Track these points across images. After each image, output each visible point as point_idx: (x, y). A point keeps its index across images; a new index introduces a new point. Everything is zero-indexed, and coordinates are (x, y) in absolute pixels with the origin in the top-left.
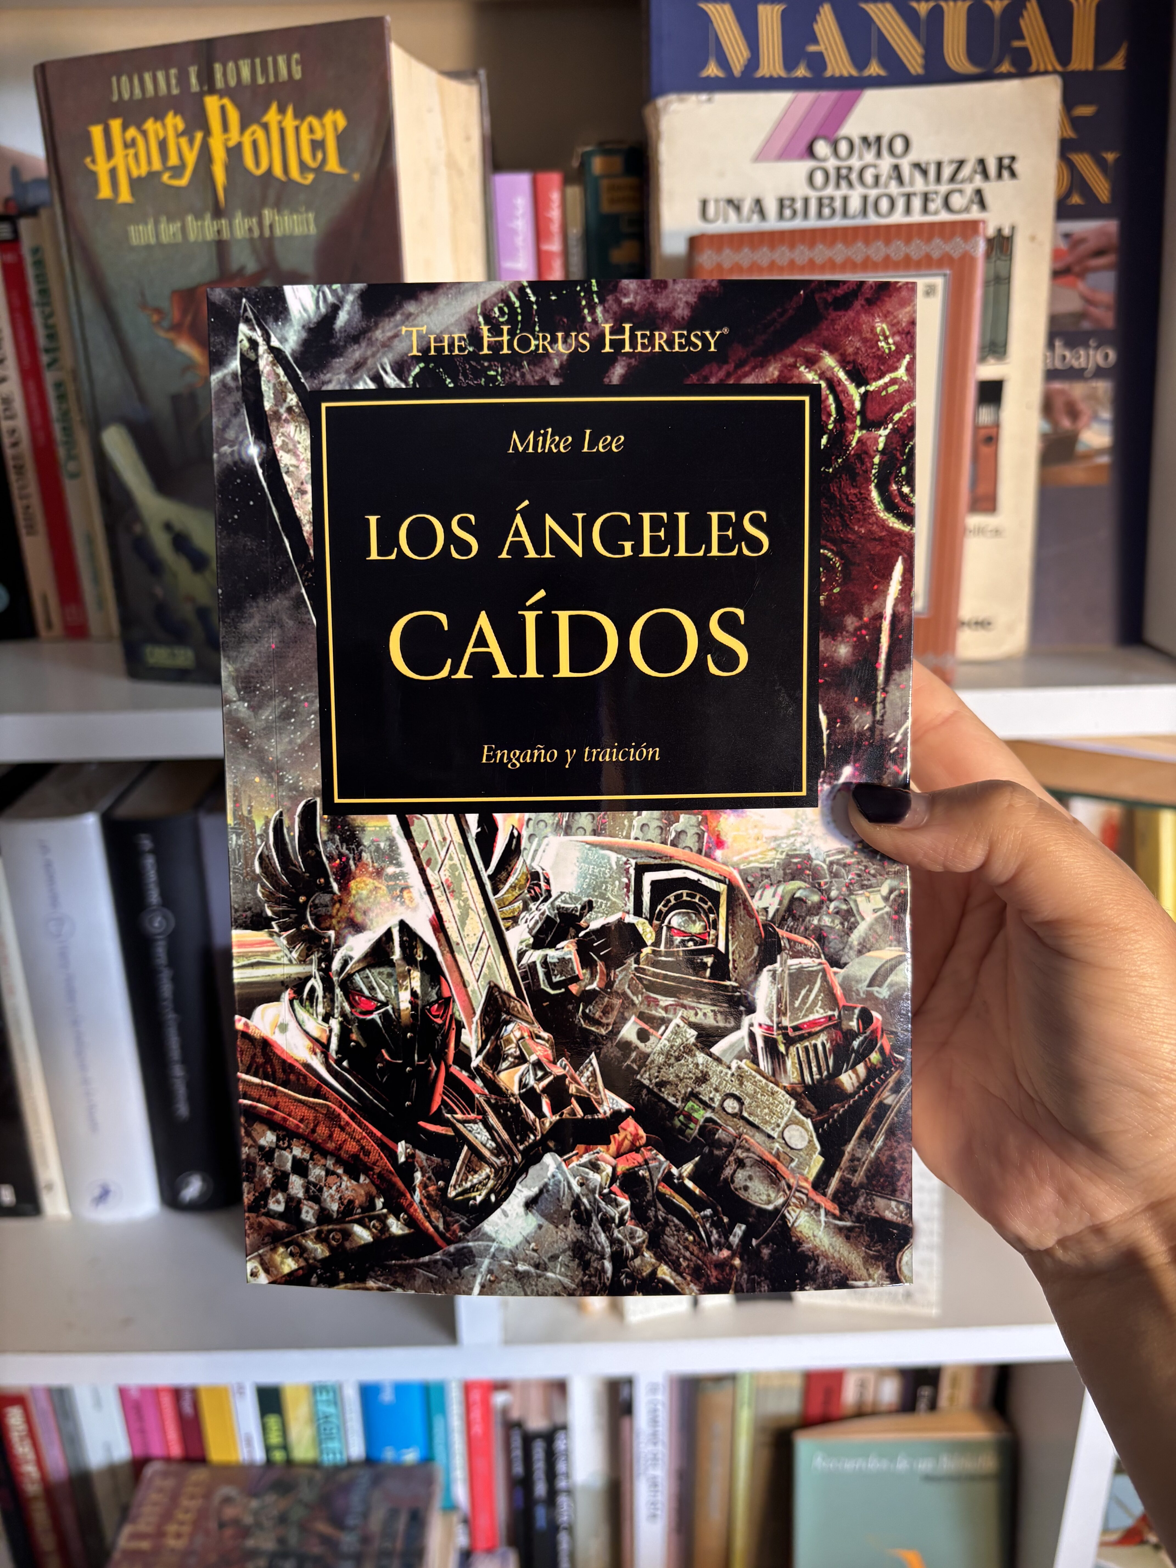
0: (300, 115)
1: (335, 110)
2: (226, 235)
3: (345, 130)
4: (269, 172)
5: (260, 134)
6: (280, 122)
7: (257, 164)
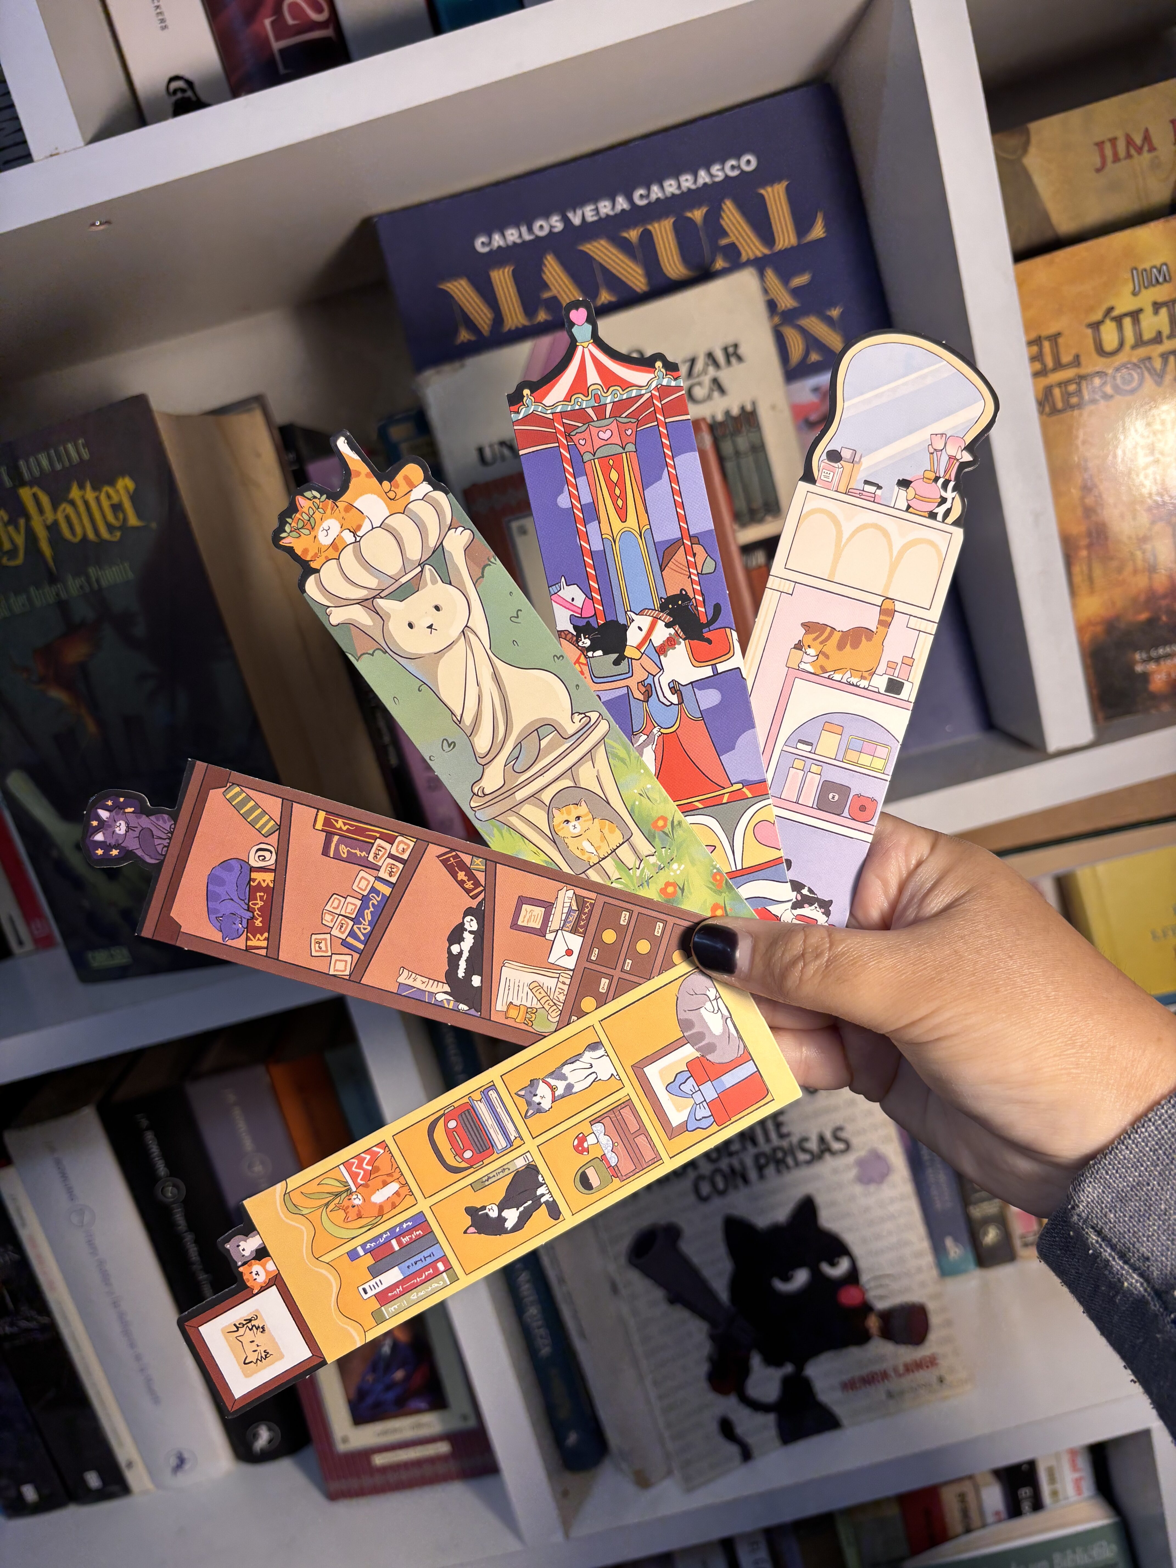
0: (96, 488)
1: (123, 476)
2: (64, 596)
3: (136, 490)
4: (85, 538)
5: (69, 510)
6: (83, 497)
7: (73, 532)
